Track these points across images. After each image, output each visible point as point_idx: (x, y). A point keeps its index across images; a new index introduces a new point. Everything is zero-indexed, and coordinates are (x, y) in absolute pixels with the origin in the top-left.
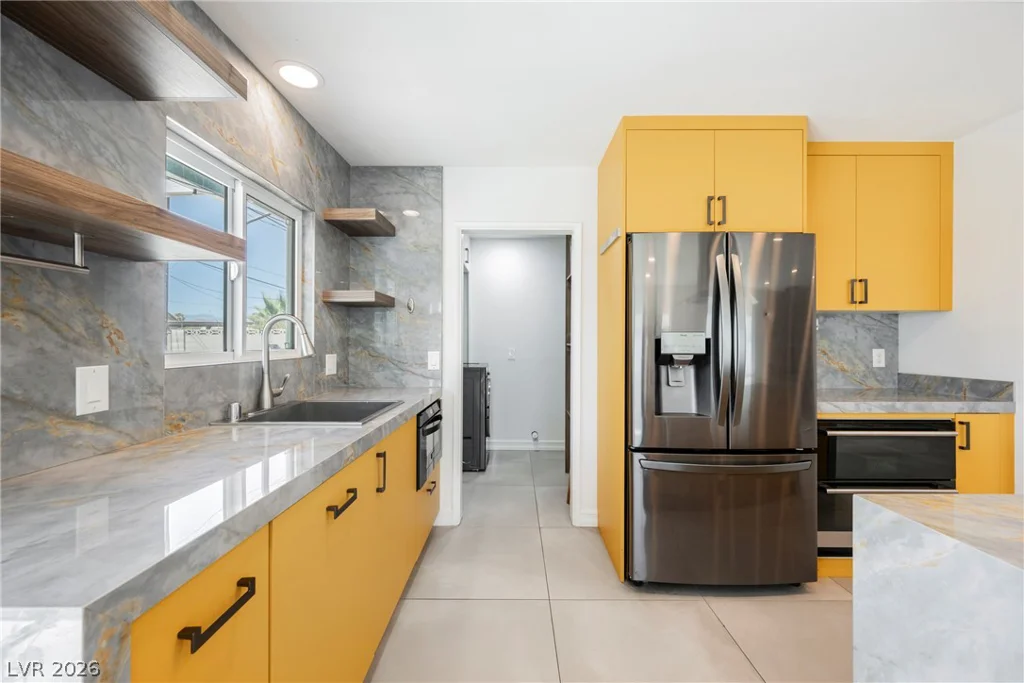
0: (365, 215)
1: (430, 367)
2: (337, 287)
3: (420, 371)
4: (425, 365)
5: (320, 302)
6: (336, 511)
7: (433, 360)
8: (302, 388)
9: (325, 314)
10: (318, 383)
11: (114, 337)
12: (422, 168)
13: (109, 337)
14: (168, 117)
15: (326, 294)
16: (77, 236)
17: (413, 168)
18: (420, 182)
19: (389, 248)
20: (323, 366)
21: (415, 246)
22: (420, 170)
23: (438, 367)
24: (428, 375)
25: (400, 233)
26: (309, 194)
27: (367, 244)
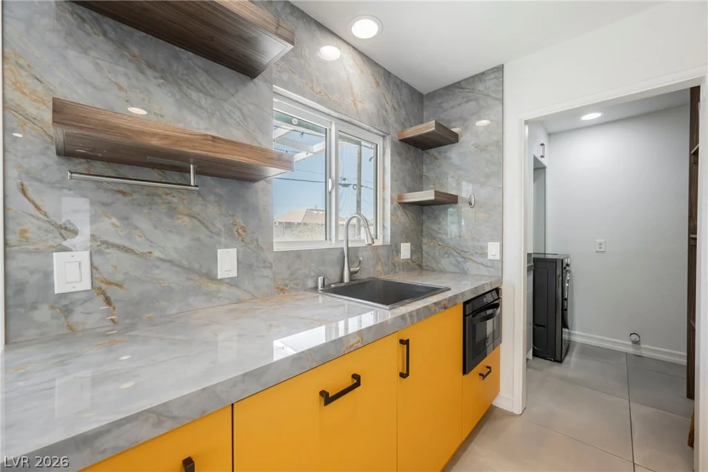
0: (427, 128)
1: (490, 257)
2: (410, 190)
3: (480, 260)
4: (486, 254)
5: (396, 203)
6: (327, 398)
7: (493, 250)
8: (379, 268)
9: (400, 212)
10: (394, 264)
11: (240, 231)
12: (483, 74)
13: (237, 231)
14: (274, 86)
15: (400, 197)
16: (192, 166)
17: (473, 77)
18: (481, 87)
19: (453, 153)
20: (398, 251)
21: (476, 147)
22: (480, 77)
23: (498, 257)
24: (489, 264)
25: (461, 139)
26: (385, 122)
27: (436, 154)
